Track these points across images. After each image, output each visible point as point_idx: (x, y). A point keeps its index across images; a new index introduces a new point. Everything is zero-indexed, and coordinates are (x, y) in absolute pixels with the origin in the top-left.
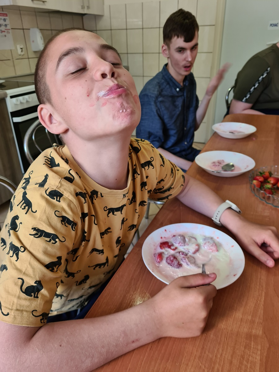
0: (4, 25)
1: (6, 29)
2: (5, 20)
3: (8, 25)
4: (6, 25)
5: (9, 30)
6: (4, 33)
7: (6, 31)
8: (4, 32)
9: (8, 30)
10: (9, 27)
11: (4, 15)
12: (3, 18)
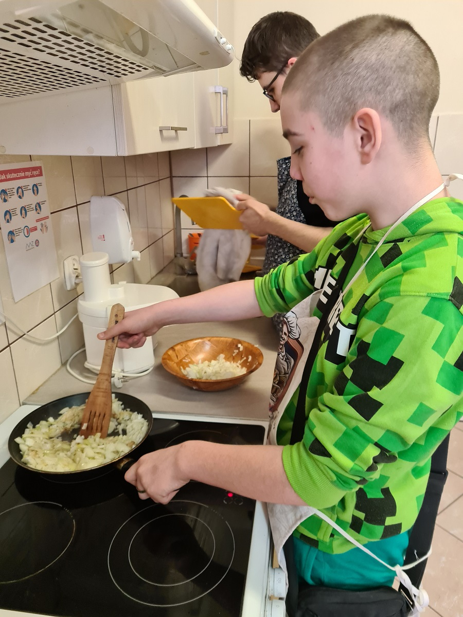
0: (34, 206)
1: (38, 221)
2: (35, 189)
3: (44, 202)
4: (39, 206)
5: (47, 218)
6: (34, 236)
7: (38, 225)
8: (35, 229)
9: (43, 222)
10: (46, 210)
11: (35, 173)
12: (30, 182)
